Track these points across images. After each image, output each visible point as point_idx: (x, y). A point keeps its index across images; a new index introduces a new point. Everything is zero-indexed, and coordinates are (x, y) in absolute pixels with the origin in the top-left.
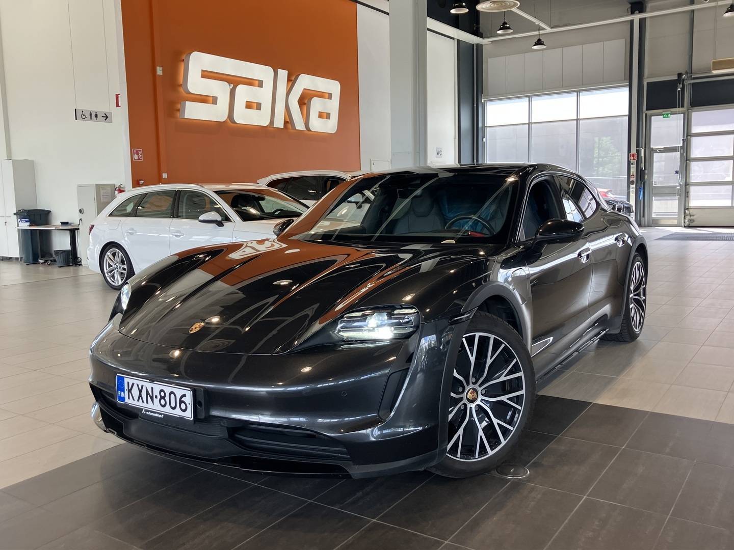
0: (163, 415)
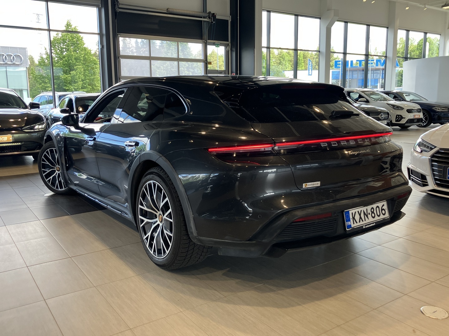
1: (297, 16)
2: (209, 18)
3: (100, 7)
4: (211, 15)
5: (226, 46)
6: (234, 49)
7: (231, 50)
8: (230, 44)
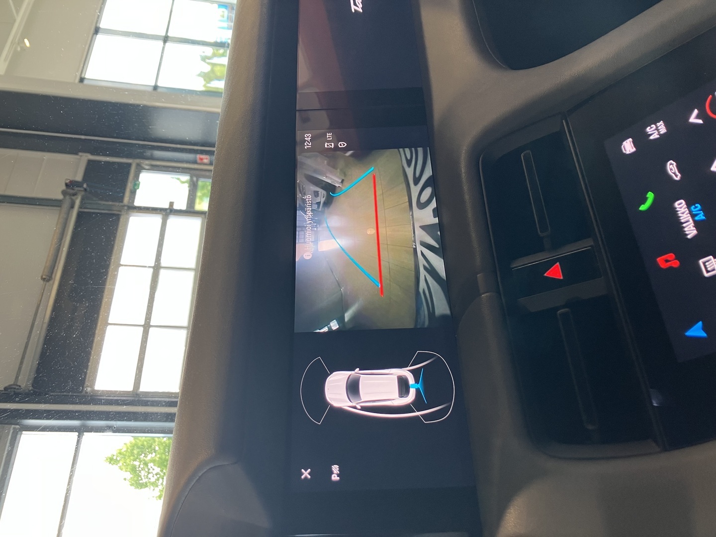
1: (97, 31)
2: (74, 195)
3: (18, 426)
4: (71, 191)
5: (140, 169)
6: (148, 153)
7: (152, 158)
8: (138, 161)
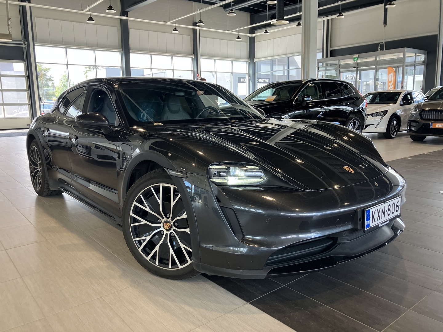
0: (389, 221)
